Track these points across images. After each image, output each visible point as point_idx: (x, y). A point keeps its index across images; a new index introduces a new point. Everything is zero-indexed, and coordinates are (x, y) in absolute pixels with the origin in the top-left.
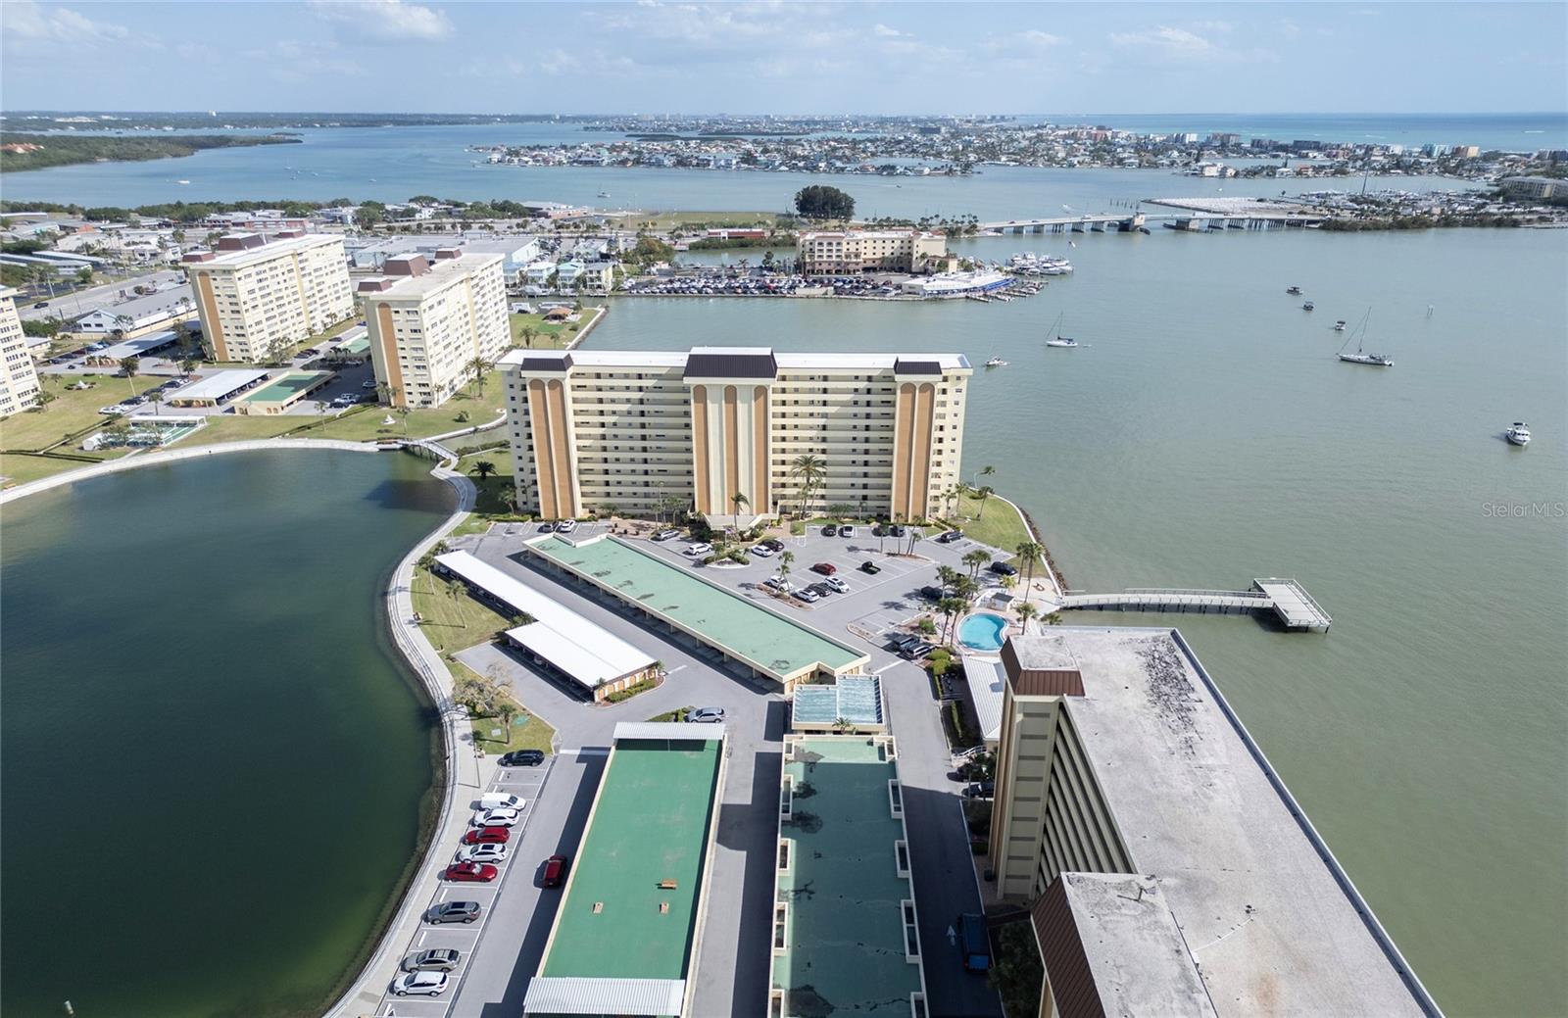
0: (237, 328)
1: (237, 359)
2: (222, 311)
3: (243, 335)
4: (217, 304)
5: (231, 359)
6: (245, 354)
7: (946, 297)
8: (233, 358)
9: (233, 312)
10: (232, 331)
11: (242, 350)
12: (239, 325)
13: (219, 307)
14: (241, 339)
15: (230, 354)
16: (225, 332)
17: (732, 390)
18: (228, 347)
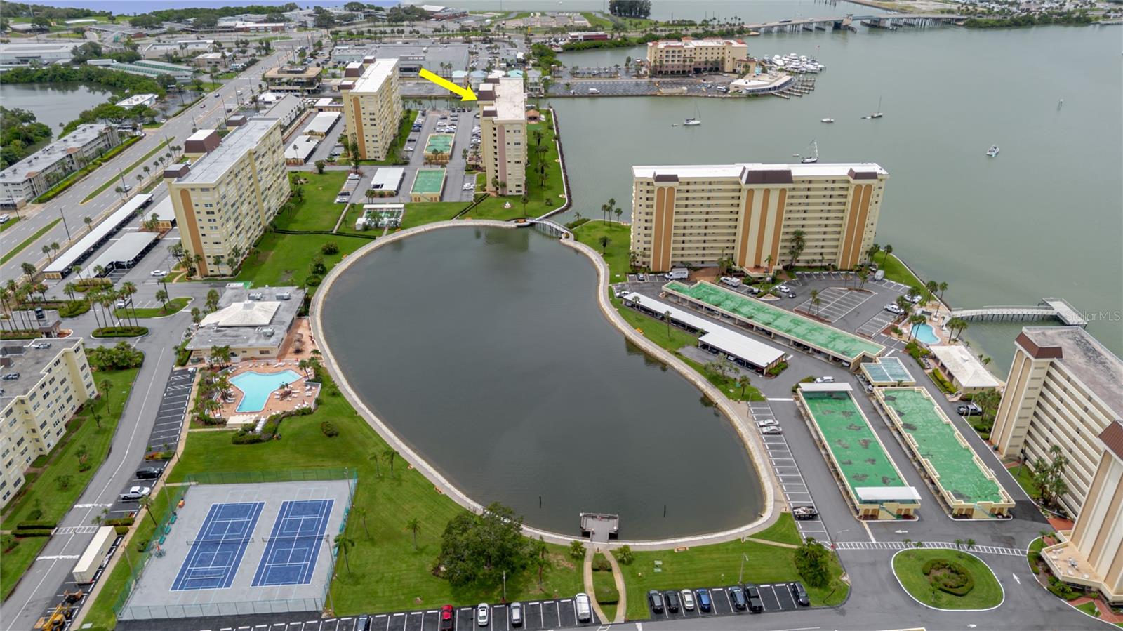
0: (373, 136)
1: (373, 157)
2: (365, 125)
6: (376, 155)
8: (369, 157)
9: (372, 125)
10: (370, 138)
11: (375, 152)
12: (375, 134)
14: (375, 144)
15: (368, 154)
16: (366, 139)
17: (767, 191)
18: (367, 150)
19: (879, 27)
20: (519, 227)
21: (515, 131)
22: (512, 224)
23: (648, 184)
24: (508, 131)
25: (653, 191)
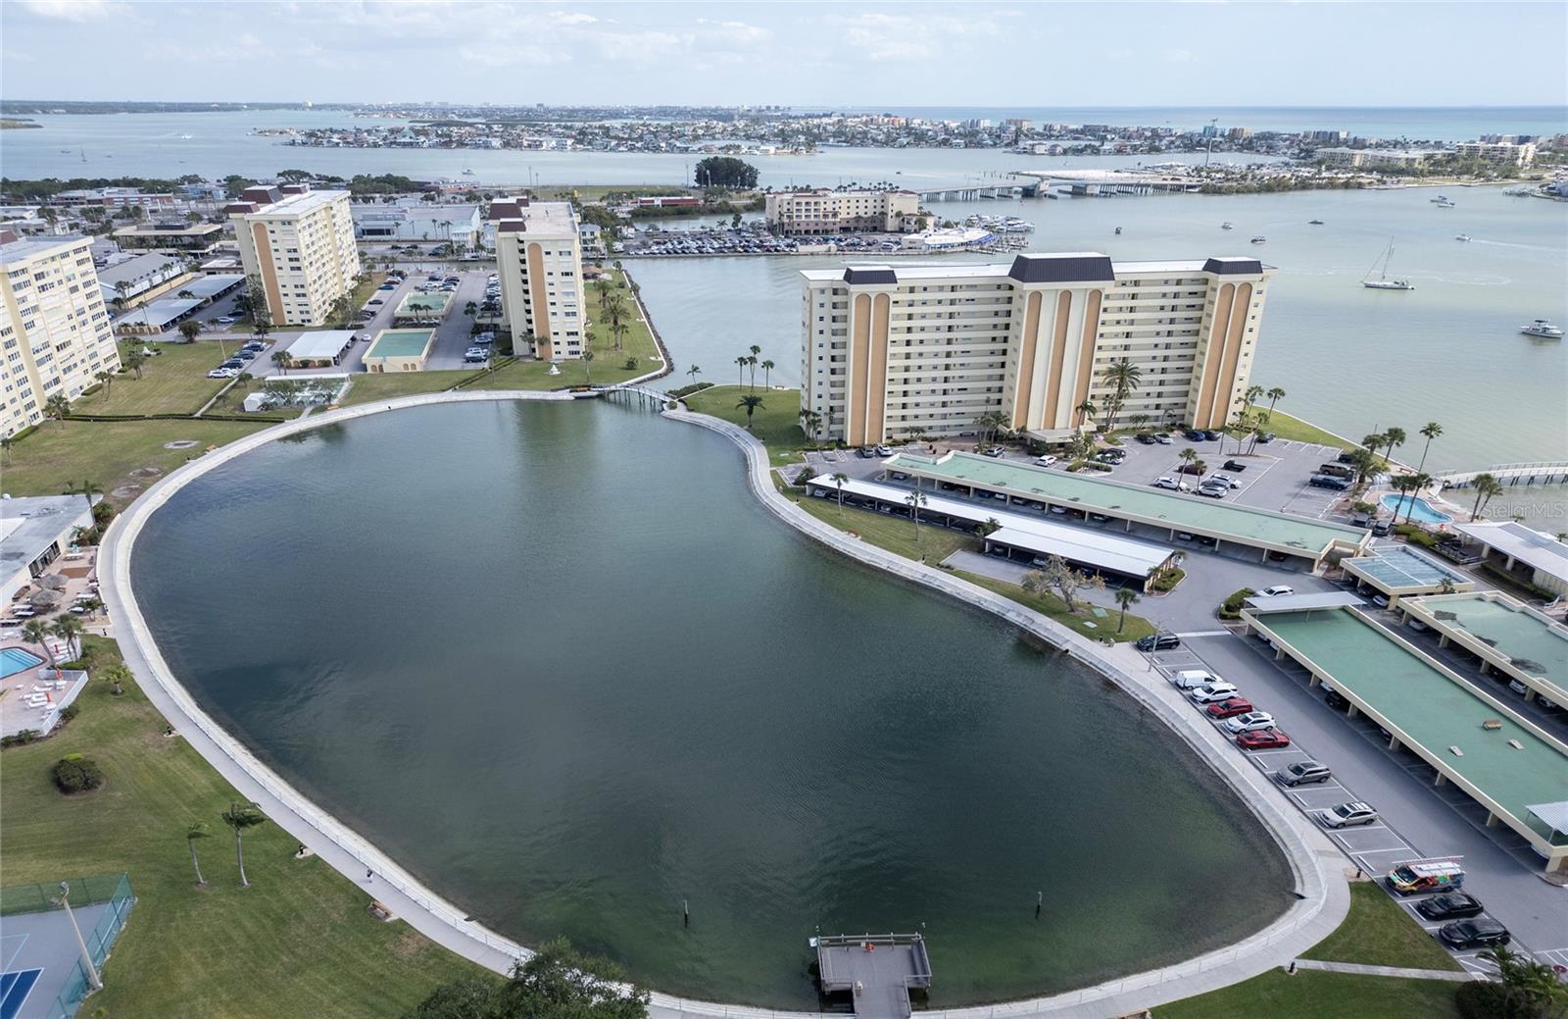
0: (296, 286)
1: (296, 322)
2: (280, 268)
3: (304, 295)
4: (274, 260)
5: (288, 323)
6: (305, 317)
7: (948, 250)
8: (291, 321)
9: (292, 269)
10: (291, 291)
11: (302, 312)
12: (299, 283)
13: (276, 264)
14: (301, 300)
15: (287, 317)
16: (282, 291)
17: (1067, 296)
18: (286, 309)
19: (1086, 195)
20: (577, 398)
21: (561, 253)
22: (566, 395)
23: (835, 292)
24: (548, 253)
25: (845, 305)
